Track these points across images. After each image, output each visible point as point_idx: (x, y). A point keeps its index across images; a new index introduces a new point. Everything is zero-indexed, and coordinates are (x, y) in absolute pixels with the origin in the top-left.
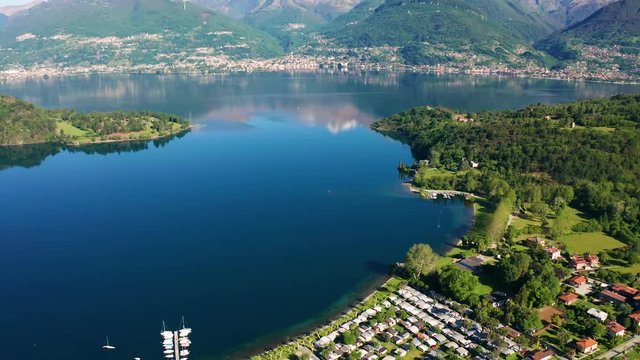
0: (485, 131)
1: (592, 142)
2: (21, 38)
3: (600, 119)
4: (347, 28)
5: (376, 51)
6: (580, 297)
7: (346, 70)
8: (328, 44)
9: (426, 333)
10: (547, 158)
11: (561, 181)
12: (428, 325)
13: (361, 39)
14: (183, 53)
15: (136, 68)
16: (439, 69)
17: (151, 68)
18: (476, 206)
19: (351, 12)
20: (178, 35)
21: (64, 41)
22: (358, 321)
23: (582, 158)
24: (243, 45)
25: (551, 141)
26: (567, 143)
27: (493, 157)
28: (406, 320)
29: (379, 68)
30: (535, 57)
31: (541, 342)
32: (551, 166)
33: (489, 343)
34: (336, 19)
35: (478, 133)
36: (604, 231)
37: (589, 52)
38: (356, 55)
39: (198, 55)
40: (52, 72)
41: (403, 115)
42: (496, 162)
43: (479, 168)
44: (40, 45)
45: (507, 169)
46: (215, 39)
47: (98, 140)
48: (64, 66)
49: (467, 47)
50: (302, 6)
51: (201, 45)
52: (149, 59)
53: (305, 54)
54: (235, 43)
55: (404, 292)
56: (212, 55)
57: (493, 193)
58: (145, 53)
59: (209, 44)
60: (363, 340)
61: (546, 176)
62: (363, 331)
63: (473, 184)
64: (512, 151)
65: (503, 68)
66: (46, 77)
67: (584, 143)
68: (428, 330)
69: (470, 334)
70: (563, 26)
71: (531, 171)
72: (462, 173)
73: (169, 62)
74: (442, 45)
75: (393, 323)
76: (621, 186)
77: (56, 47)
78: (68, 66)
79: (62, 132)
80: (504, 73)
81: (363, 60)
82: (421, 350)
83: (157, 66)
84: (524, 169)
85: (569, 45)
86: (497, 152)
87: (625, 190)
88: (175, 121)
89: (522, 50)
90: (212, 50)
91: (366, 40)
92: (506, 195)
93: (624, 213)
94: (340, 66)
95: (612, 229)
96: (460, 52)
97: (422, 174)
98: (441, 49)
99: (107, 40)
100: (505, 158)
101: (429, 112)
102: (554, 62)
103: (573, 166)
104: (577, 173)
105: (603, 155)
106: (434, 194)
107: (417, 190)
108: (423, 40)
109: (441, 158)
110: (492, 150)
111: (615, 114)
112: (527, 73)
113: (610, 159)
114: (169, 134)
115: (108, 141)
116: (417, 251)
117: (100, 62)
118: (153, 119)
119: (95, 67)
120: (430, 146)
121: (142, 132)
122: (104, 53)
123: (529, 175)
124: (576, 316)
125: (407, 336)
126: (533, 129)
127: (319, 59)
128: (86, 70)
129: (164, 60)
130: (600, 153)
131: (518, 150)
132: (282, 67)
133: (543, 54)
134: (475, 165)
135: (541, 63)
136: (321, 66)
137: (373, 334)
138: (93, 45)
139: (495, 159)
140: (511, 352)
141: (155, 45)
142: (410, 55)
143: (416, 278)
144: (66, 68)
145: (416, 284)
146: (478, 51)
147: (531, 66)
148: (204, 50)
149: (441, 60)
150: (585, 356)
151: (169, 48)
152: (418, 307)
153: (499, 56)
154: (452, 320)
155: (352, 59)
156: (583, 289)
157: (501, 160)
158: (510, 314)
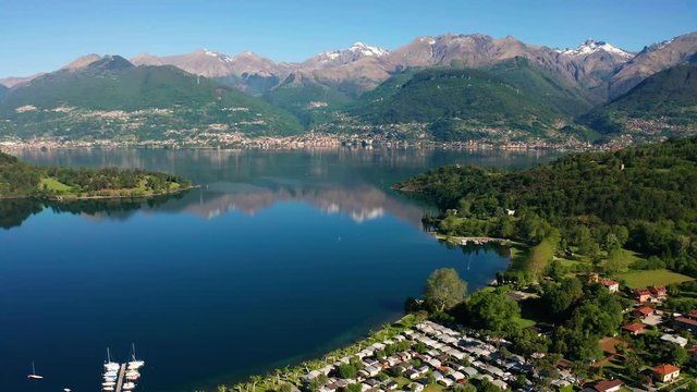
0: (521, 178)
1: (646, 180)
2: (20, 110)
3: (652, 162)
4: (372, 106)
5: (403, 128)
6: (649, 327)
7: (371, 148)
8: (351, 122)
9: (451, 366)
10: (594, 199)
11: (612, 223)
12: (453, 358)
13: (386, 115)
14: (195, 130)
15: (142, 143)
16: (472, 146)
17: (157, 144)
18: (513, 251)
19: (377, 89)
20: (190, 110)
21: (66, 114)
22: (361, 355)
23: (636, 197)
24: (261, 122)
25: (599, 182)
26: (617, 183)
27: (531, 203)
28: (425, 354)
29: (406, 145)
30: (576, 131)
31: (605, 373)
32: (599, 207)
33: (536, 375)
34: (361, 97)
35: (513, 179)
36: (669, 268)
37: (635, 125)
38: (381, 132)
39: (211, 131)
40: (52, 145)
41: (430, 173)
42: (535, 208)
43: (515, 215)
44: (41, 117)
45: (548, 214)
46: (229, 116)
47: (84, 197)
48: (66, 139)
49: (502, 122)
50: (325, 84)
51: (214, 122)
52: (158, 135)
53: (326, 132)
54: (251, 120)
55: (423, 326)
56: (226, 132)
57: (533, 234)
58: (154, 128)
59: (222, 121)
60: (366, 374)
61: (594, 218)
62: (367, 365)
63: (508, 229)
64: (554, 195)
65: (541, 143)
66: (44, 149)
67: (637, 182)
68: (454, 363)
69: (509, 366)
70: (605, 100)
71: (577, 214)
72: (495, 219)
73: (178, 138)
74: (475, 121)
75: (408, 357)
76: (684, 224)
77: (57, 120)
78: (69, 139)
79: (45, 186)
80: (542, 148)
81: (389, 137)
82: (445, 384)
83: (166, 142)
84: (568, 212)
85: (612, 119)
86: (536, 198)
87: (689, 228)
88: (174, 181)
89: (561, 125)
90: (226, 126)
91: (392, 116)
92: (548, 234)
93: (690, 249)
94: (364, 144)
95: (677, 265)
96: (494, 127)
97: (449, 221)
98: (473, 125)
99: (113, 114)
100: (545, 202)
101: (458, 171)
102: (597, 136)
103: (625, 206)
104: (631, 213)
105: (660, 193)
106: (464, 241)
107: (443, 237)
108: (454, 116)
109: (472, 209)
110: (530, 196)
111: (670, 155)
112: (567, 147)
113: (668, 197)
114: (164, 192)
115: (96, 197)
116: (440, 277)
117: (104, 137)
118: (148, 177)
119: (98, 142)
120: (460, 198)
121: (134, 189)
122: (109, 127)
123: (573, 218)
124: (647, 344)
125: (426, 370)
126: (576, 172)
127: (342, 137)
128: (89, 144)
129: (172, 136)
130: (656, 191)
131: (560, 193)
132: (301, 144)
133: (583, 128)
134: (511, 212)
135: (583, 137)
136: (344, 144)
137: (380, 369)
138: (98, 119)
139: (533, 205)
140: (567, 384)
141: (165, 120)
142: (440, 131)
143: (440, 311)
144: (67, 142)
145: (438, 317)
146: (513, 126)
147: (572, 141)
148: (217, 127)
149: (473, 136)
150: (665, 385)
151: (180, 123)
152: (440, 341)
153: (536, 130)
154: (486, 353)
155: (377, 137)
156: (652, 319)
157: (542, 206)
158: (561, 342)
